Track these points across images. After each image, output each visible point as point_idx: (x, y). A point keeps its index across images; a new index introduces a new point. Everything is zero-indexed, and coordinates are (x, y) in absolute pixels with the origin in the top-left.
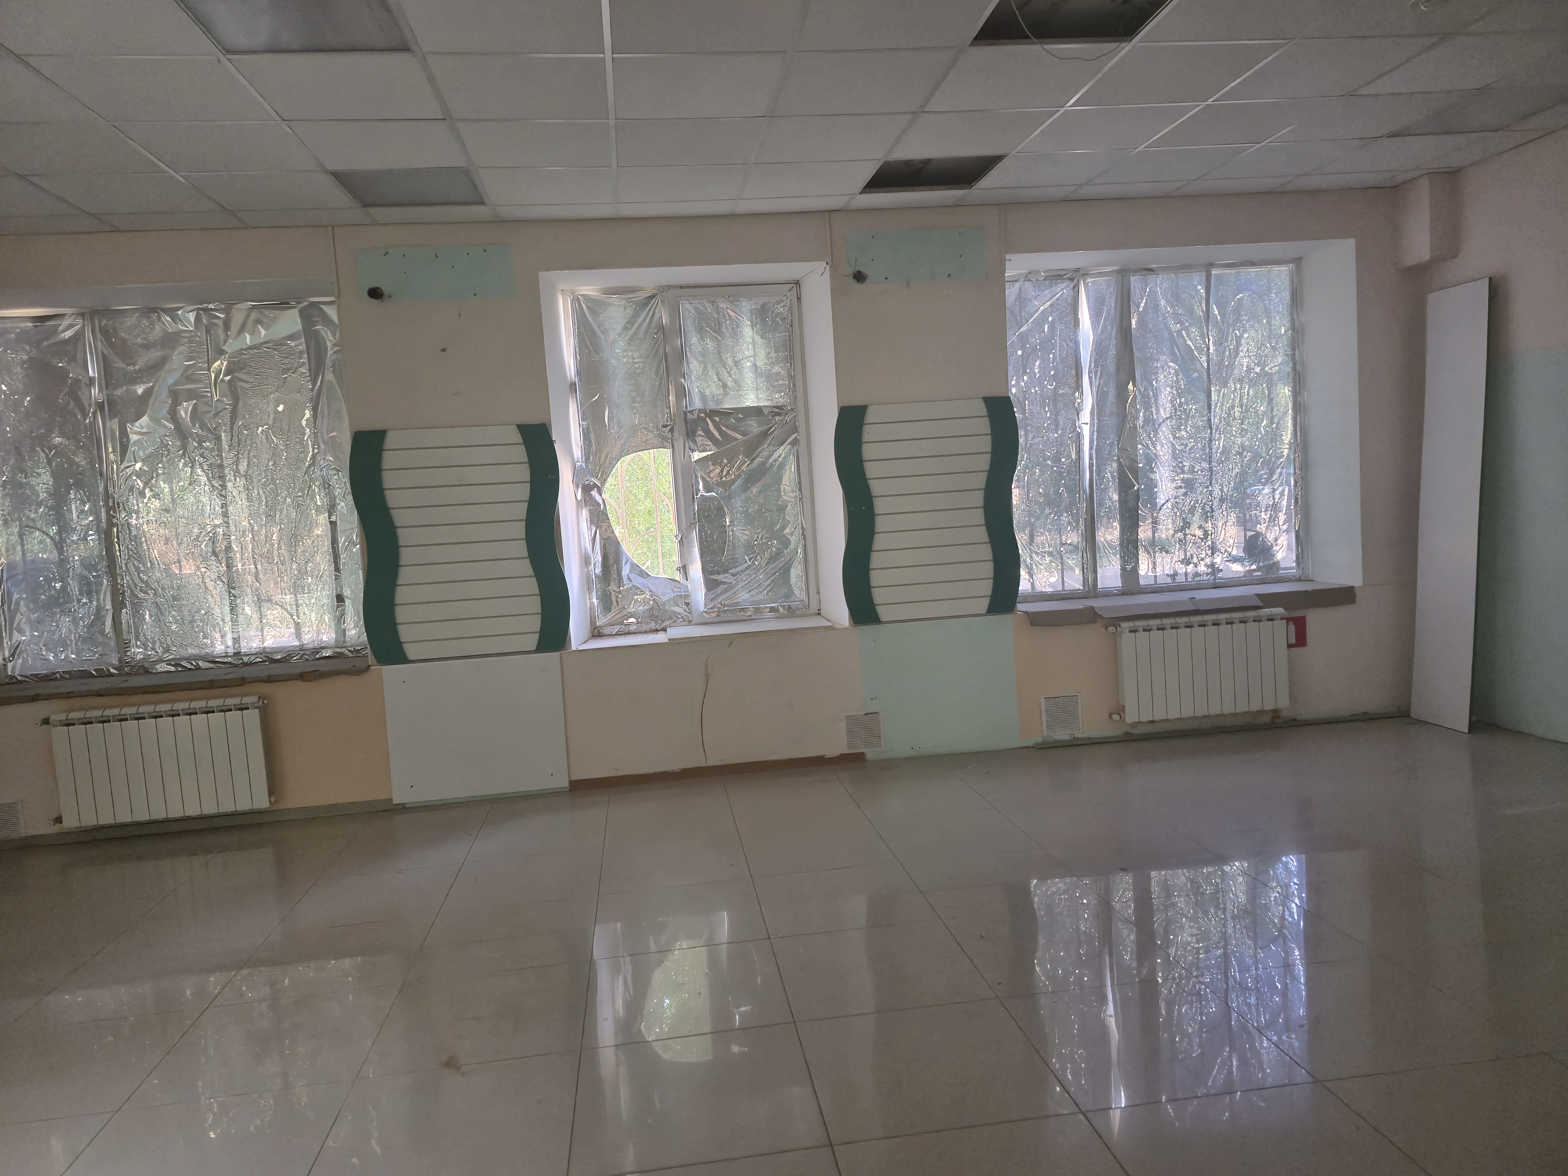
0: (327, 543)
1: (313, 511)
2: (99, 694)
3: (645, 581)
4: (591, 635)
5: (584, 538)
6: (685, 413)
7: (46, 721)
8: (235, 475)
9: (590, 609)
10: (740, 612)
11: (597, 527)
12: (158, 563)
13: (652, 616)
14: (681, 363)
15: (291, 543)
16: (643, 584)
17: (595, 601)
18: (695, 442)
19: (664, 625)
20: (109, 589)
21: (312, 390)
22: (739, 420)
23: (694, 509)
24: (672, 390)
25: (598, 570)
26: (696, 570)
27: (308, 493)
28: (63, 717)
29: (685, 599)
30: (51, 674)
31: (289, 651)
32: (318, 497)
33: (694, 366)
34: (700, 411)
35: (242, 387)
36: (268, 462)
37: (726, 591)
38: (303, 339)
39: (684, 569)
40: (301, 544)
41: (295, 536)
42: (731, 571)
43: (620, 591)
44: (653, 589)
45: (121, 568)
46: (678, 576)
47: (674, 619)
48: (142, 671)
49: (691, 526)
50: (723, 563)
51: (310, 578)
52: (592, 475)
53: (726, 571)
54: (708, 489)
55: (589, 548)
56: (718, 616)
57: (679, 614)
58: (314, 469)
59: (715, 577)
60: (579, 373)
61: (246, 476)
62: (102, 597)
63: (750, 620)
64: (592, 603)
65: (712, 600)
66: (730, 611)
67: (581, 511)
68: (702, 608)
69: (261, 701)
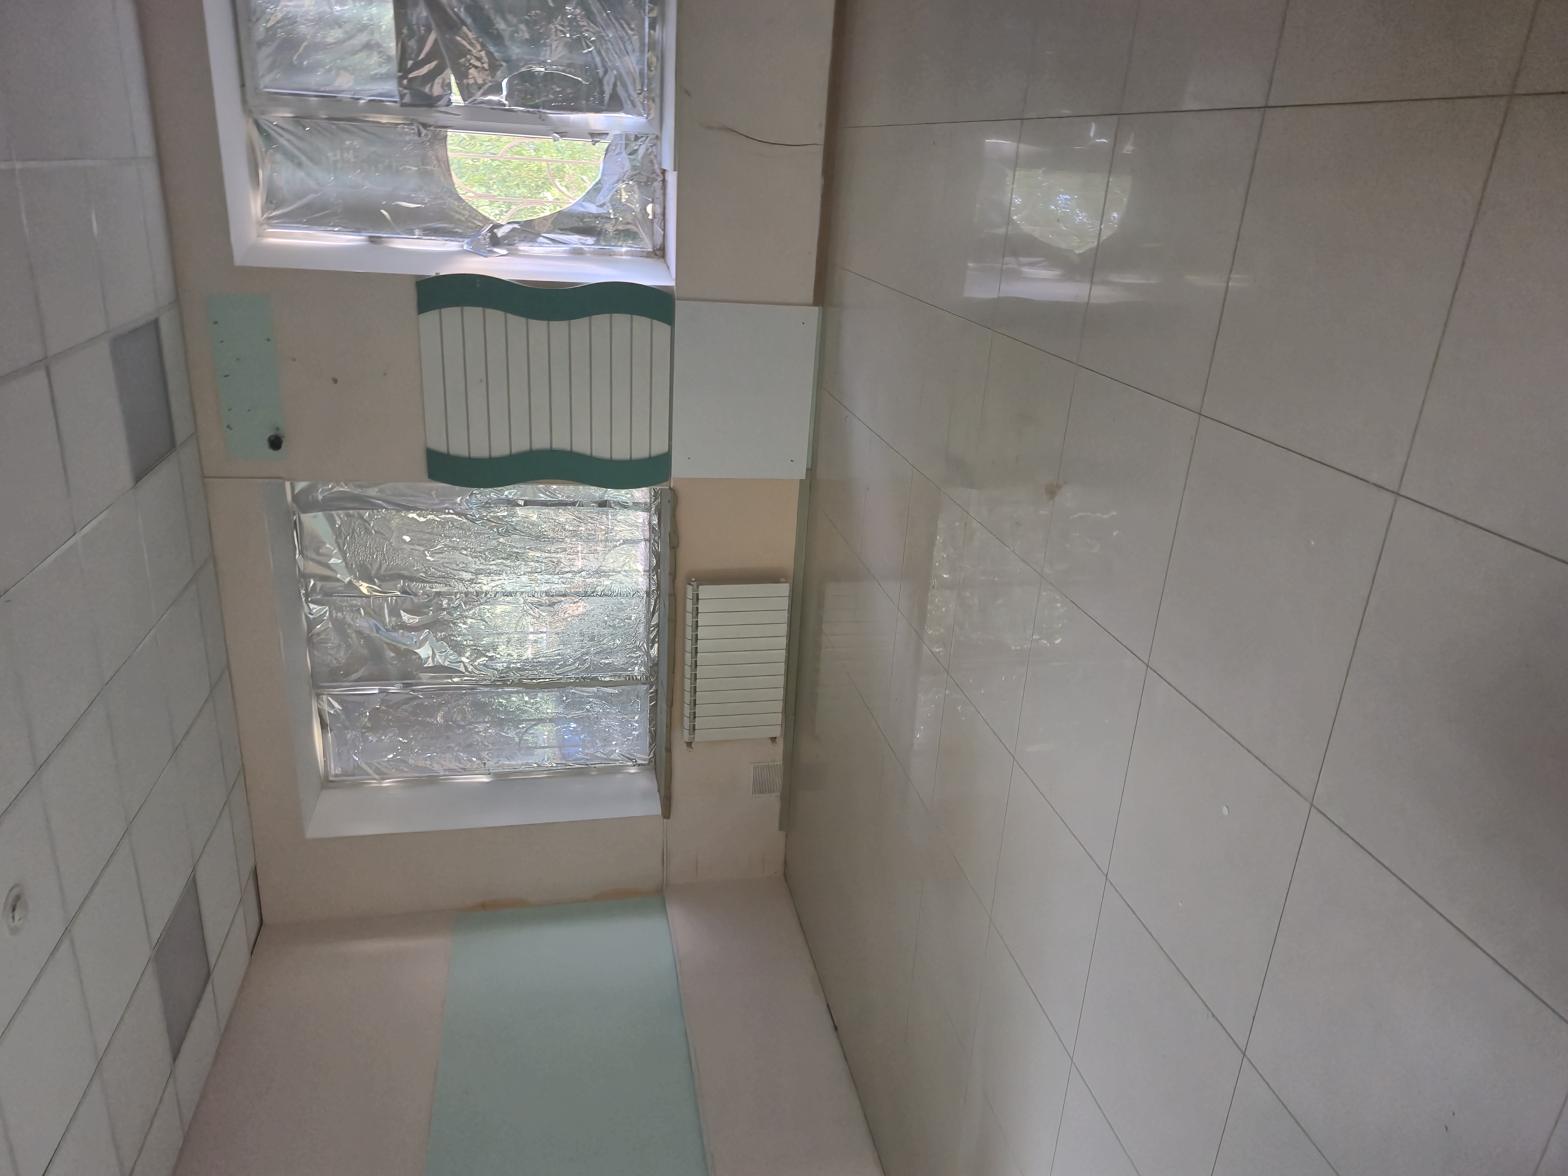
0: (546, 510)
1: (514, 519)
2: (670, 704)
3: (606, 187)
4: (662, 260)
5: (553, 252)
6: (403, 105)
7: (689, 744)
8: (475, 583)
9: (632, 256)
10: (651, 71)
11: (539, 235)
12: (557, 650)
13: (646, 183)
14: (340, 100)
15: (544, 541)
16: (609, 190)
17: (624, 249)
18: (440, 98)
19: (658, 171)
20: (579, 688)
21: (387, 509)
22: (412, 34)
23: (522, 111)
24: (375, 117)
25: (590, 240)
26: (596, 120)
27: (495, 523)
28: (686, 732)
29: (631, 139)
30: (651, 734)
31: (649, 552)
32: (499, 514)
33: (344, 83)
34: (400, 84)
35: (385, 570)
36: (463, 554)
37: (624, 85)
38: (334, 512)
39: (595, 136)
40: (546, 533)
41: (538, 538)
42: (601, 74)
43: (616, 218)
44: (616, 178)
45: (560, 679)
46: (603, 145)
47: (652, 158)
48: (655, 668)
49: (543, 119)
50: (591, 83)
51: (580, 529)
52: (478, 233)
53: (601, 81)
54: (498, 90)
55: (564, 248)
56: (653, 101)
57: (647, 149)
58: (470, 515)
59: (607, 96)
60: (358, 231)
61: (477, 573)
62: (585, 694)
63: (662, 59)
64: (627, 253)
65: (634, 106)
66: (649, 84)
67: (520, 251)
68: (642, 120)
69: (692, 583)
